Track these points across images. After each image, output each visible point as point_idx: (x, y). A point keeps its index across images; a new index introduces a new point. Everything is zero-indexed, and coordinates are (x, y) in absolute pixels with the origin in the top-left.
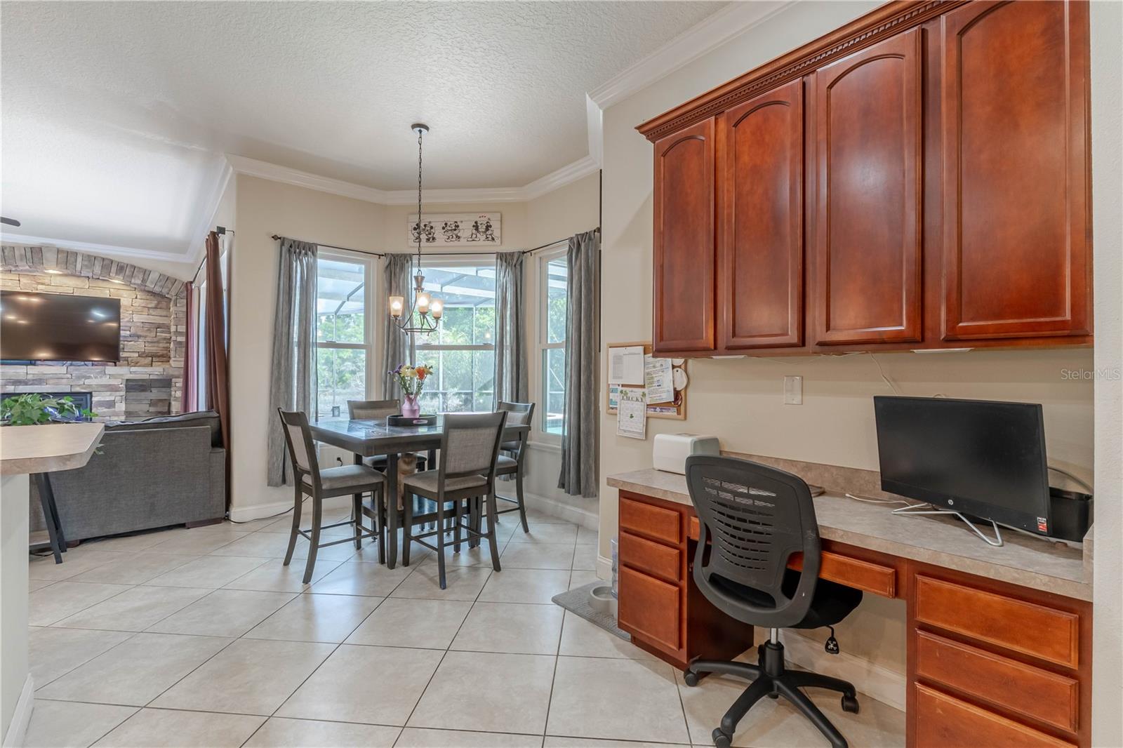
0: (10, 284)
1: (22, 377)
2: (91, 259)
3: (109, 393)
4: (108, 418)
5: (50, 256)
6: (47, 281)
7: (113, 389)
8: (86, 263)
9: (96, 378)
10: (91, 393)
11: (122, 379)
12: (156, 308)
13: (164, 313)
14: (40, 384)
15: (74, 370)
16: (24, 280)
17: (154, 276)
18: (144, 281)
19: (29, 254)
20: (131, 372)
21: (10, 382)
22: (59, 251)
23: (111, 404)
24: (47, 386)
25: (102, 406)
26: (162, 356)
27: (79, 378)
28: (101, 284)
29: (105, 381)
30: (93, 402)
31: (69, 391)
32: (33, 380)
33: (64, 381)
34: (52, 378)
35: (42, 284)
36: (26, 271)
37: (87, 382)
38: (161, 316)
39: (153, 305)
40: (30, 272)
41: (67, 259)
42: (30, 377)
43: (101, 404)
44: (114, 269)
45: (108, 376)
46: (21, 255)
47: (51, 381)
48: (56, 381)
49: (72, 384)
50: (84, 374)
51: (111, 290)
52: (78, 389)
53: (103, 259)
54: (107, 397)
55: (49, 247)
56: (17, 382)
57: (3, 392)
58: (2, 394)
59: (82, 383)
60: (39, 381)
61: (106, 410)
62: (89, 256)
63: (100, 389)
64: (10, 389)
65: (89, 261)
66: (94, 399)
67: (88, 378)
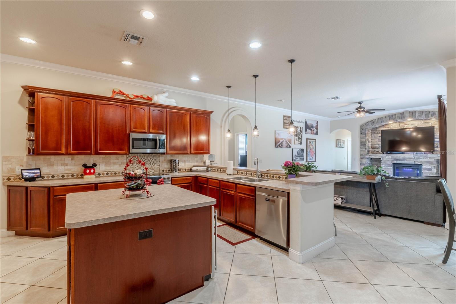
1: (399, 158)
2: (421, 112)
3: (429, 165)
4: (429, 175)
5: (407, 115)
7: (431, 163)
8: (419, 115)
9: (424, 158)
10: (422, 165)
11: (435, 159)
15: (416, 156)
16: (401, 124)
19: (400, 115)
22: (410, 112)
23: (430, 169)
24: (406, 161)
25: (426, 170)
27: (417, 158)
28: (428, 121)
29: (427, 160)
30: (423, 168)
31: (414, 163)
33: (412, 159)
34: (408, 159)
35: (407, 125)
36: (401, 121)
37: (420, 160)
40: (402, 121)
41: (412, 114)
42: (401, 158)
43: (426, 169)
44: (430, 115)
45: (429, 158)
46: (398, 117)
47: (408, 160)
48: (409, 159)
49: (415, 161)
50: (419, 157)
51: (432, 123)
52: (417, 163)
53: (426, 112)
54: (429, 167)
55: (406, 111)
56: (397, 160)
57: (393, 163)
58: (393, 164)
59: (418, 160)
60: (404, 159)
61: (428, 172)
62: (420, 112)
63: (426, 163)
64: (395, 162)
65: (421, 113)
66: (423, 167)
67: (421, 158)
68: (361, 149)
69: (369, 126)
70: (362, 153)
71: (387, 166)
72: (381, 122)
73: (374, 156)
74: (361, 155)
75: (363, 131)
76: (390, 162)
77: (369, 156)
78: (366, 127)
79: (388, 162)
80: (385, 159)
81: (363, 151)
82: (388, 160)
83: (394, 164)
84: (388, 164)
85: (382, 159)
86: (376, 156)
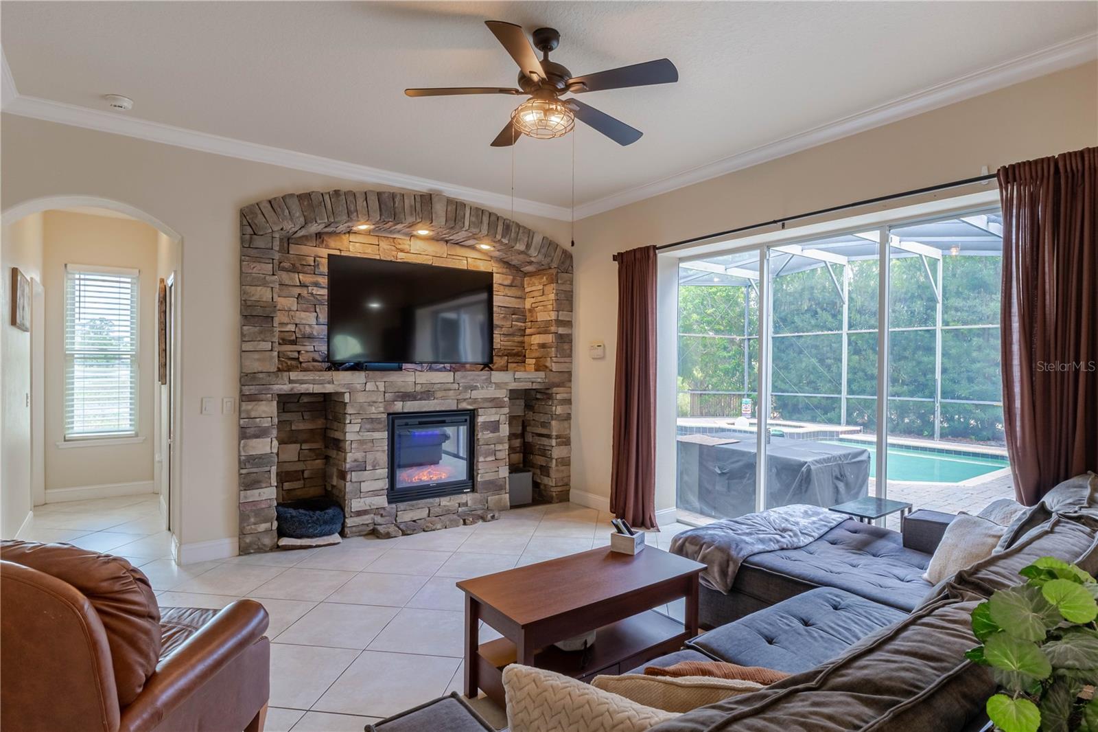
0: (369, 251)
1: (410, 389)
2: (479, 212)
3: (494, 410)
4: (493, 446)
6: (406, 247)
7: (496, 403)
8: (473, 219)
9: (482, 387)
10: (477, 410)
11: (507, 389)
12: (511, 286)
13: (519, 293)
14: (428, 399)
15: (462, 377)
16: (384, 245)
17: (537, 239)
18: (528, 246)
19: (418, 205)
20: (515, 379)
21: (398, 396)
22: (450, 201)
23: (494, 427)
24: (435, 401)
25: (487, 430)
26: (517, 354)
27: (467, 388)
29: (491, 392)
30: (479, 424)
31: (455, 408)
32: (422, 392)
33: (450, 392)
34: (440, 390)
35: (402, 251)
37: (475, 394)
38: (516, 297)
39: (507, 282)
41: (456, 211)
42: (418, 388)
43: (485, 426)
45: (493, 386)
46: (411, 206)
47: (439, 395)
48: (444, 393)
49: (459, 397)
50: (472, 383)
51: (469, 260)
52: (464, 406)
53: (490, 214)
54: (493, 417)
56: (405, 396)
57: (391, 411)
58: (389, 414)
59: (468, 396)
60: (427, 394)
61: (491, 435)
62: (477, 209)
63: (486, 405)
64: (399, 407)
65: (477, 216)
66: (480, 420)
67: (474, 388)
68: (247, 347)
69: (292, 219)
70: (254, 365)
71: (368, 426)
72: (349, 214)
73: (314, 382)
74: (246, 378)
75: (259, 242)
76: (382, 409)
77: (291, 381)
78: (275, 223)
79: (373, 410)
80: (361, 398)
81: (256, 356)
82: (374, 399)
83: (393, 417)
84: (372, 420)
85: (347, 396)
86: (322, 383)
